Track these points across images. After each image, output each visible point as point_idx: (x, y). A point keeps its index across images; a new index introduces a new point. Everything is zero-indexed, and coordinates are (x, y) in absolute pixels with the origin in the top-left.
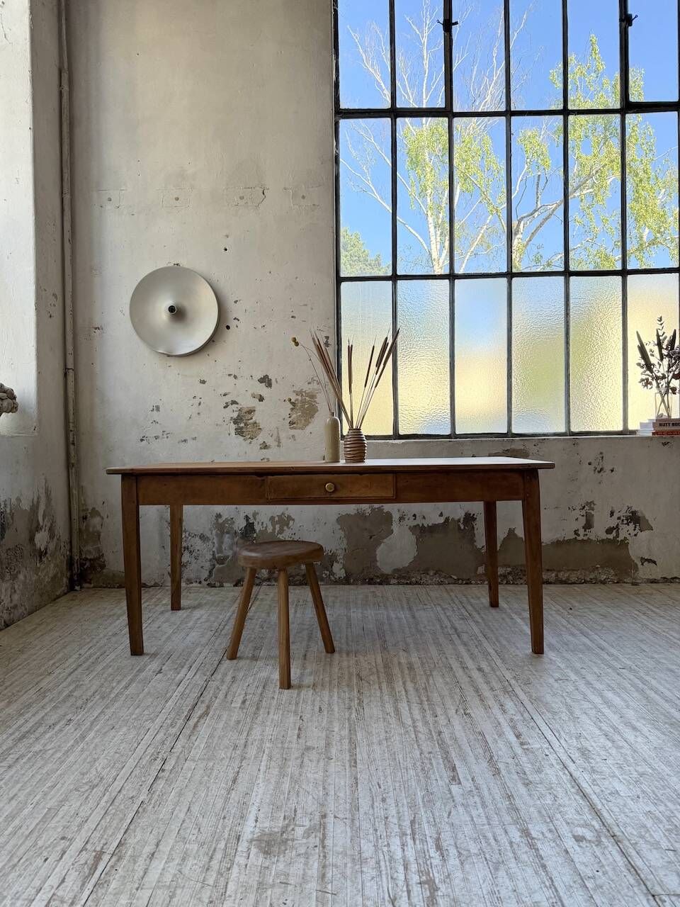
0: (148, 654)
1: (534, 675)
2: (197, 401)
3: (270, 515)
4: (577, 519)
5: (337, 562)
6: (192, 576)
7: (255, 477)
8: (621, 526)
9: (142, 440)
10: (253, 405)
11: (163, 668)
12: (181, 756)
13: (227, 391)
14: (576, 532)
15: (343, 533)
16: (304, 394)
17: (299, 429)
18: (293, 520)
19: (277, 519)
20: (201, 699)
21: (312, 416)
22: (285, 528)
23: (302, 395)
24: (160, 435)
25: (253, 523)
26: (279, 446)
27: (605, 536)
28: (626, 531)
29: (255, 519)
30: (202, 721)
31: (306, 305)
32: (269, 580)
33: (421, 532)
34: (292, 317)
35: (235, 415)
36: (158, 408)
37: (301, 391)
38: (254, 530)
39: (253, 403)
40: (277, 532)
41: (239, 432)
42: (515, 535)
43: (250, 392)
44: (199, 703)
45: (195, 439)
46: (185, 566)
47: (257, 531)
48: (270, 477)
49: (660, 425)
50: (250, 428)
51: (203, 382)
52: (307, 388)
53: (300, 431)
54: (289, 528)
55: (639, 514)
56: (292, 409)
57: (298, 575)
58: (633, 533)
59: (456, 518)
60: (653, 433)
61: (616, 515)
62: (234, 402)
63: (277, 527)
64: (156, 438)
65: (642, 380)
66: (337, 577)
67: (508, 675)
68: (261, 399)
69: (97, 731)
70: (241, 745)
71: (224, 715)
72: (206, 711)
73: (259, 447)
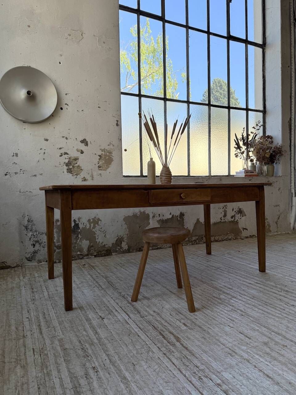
0: (76, 308)
2: (43, 151)
3: (88, 219)
4: (221, 213)
5: (124, 241)
6: (41, 258)
7: (143, 191)
8: (236, 215)
9: (6, 175)
10: (77, 156)
11: (100, 315)
12: (212, 371)
13: (61, 147)
14: (221, 219)
15: (126, 226)
16: (106, 151)
17: (104, 170)
18: (101, 220)
19: (92, 220)
20: (158, 329)
21: (110, 164)
23: (105, 151)
24: (18, 171)
25: (78, 224)
26: (92, 179)
27: (230, 220)
28: (238, 217)
29: (79, 222)
30: (182, 342)
31: (106, 102)
32: (87, 255)
33: (162, 223)
34: (99, 107)
35: (67, 161)
36: (17, 155)
37: (104, 149)
38: (78, 228)
39: (78, 154)
40: (92, 228)
41: (69, 171)
42: (199, 221)
43: (75, 148)
44: (162, 332)
45: (41, 174)
46: (37, 252)
47: (81, 228)
48: (152, 191)
49: (247, 172)
50: (76, 169)
51: (47, 140)
52: (107, 148)
53: (104, 171)
54: (98, 225)
55: (242, 210)
56: (99, 159)
57: (104, 250)
58: (240, 218)
59: (177, 215)
60: (245, 176)
61: (234, 210)
62: (66, 153)
63: (92, 225)
64: (16, 173)
65: (235, 154)
66: (124, 249)
68: (82, 152)
69: (127, 370)
70: (231, 352)
71: (189, 336)
72: (175, 336)
73: (81, 180)
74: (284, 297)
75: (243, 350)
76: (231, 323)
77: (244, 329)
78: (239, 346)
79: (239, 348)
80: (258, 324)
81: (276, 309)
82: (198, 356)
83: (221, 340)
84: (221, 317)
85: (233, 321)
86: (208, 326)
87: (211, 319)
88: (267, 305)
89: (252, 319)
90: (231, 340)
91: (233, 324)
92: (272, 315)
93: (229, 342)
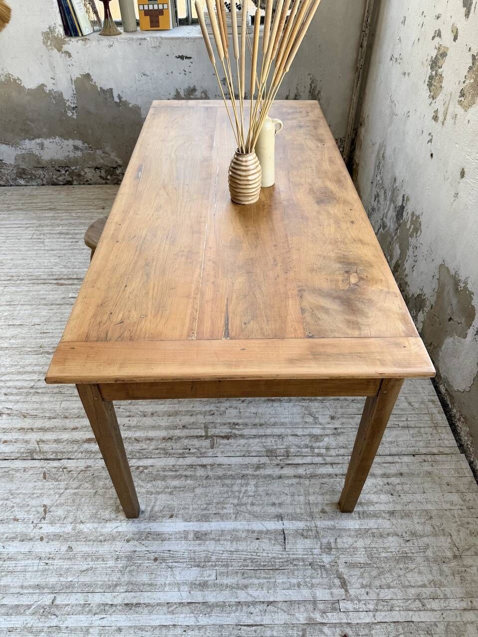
1: (66, 489)
2: (421, 20)
3: (413, 210)
5: (423, 312)
9: (391, 59)
10: (448, 45)
13: (440, 12)
17: (464, 108)
18: (421, 231)
19: (414, 218)
22: (415, 234)
24: (398, 57)
25: (404, 208)
26: (443, 124)
29: (406, 204)
35: (434, 53)
36: (404, 22)
38: (402, 216)
39: (449, 42)
40: (410, 232)
41: (430, 85)
47: (404, 218)
50: (436, 81)
53: (463, 111)
54: (416, 236)
62: (439, 34)
63: (412, 226)
64: (396, 60)
67: (70, 464)
69: (58, 253)
70: (12, 303)
71: (56, 292)
72: (66, 284)
73: (433, 114)
74: (24, 429)
75: (5, 311)
76: (41, 329)
77: (24, 332)
78: (10, 313)
79: (9, 311)
80: (16, 348)
81: (16, 388)
82: (30, 285)
83: (29, 307)
84: (58, 329)
85: (41, 333)
86: (55, 311)
87: (63, 319)
88: (32, 388)
89: (27, 349)
90: (22, 312)
91: (38, 330)
92: (12, 373)
93: (21, 310)
